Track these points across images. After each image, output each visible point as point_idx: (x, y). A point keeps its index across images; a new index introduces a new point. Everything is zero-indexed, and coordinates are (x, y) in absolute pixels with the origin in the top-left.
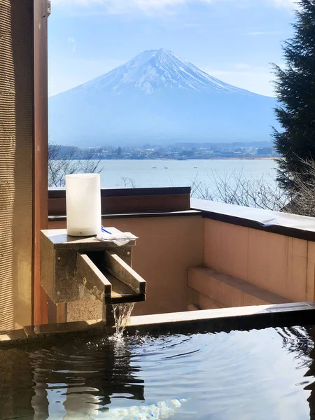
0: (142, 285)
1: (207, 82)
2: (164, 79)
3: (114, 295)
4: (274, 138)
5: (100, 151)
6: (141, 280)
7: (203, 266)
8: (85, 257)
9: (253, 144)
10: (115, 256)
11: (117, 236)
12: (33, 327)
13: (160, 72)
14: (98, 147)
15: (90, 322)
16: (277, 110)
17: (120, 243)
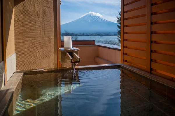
0: (79, 59)
1: (103, 20)
2: (93, 19)
3: (73, 61)
4: (117, 32)
5: (79, 34)
6: (79, 58)
7: (98, 57)
8: (68, 53)
9: (114, 33)
10: (74, 53)
11: (75, 49)
12: (57, 68)
13: (92, 18)
14: (79, 33)
15: (67, 67)
16: (118, 26)
17: (76, 50)
